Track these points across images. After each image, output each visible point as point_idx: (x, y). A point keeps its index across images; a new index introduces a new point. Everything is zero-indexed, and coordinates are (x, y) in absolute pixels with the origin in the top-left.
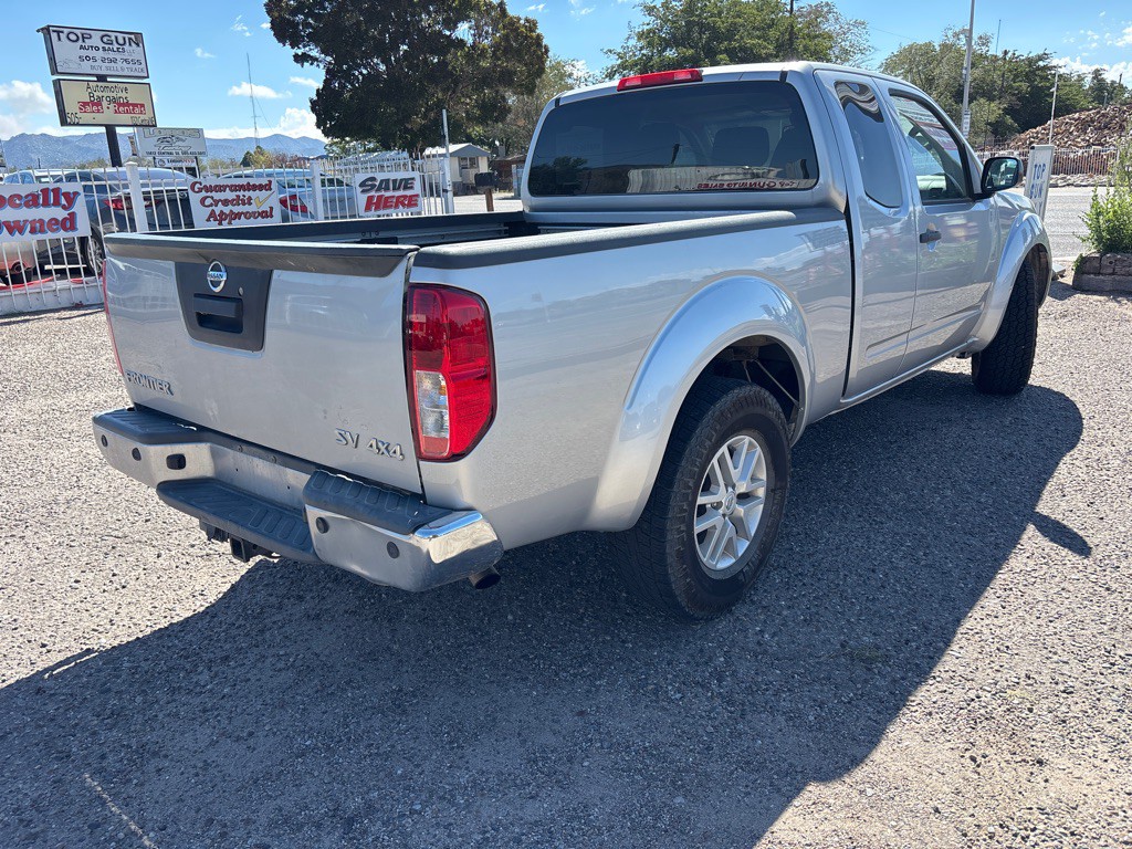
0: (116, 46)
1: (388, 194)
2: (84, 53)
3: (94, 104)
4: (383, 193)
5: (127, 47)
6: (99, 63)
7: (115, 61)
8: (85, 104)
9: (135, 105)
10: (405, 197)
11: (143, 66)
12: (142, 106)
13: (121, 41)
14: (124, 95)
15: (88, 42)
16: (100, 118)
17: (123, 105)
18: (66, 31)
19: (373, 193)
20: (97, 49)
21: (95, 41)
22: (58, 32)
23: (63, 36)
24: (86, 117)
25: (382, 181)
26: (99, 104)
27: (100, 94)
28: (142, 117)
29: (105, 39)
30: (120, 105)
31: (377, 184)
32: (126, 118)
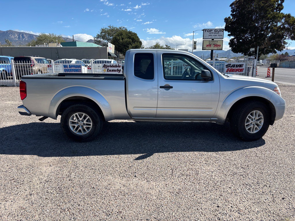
0: (217, 32)
1: (234, 68)
2: (210, 34)
3: (209, 45)
4: (232, 68)
5: (220, 32)
6: (213, 36)
7: (216, 35)
8: (208, 45)
9: (219, 45)
10: (239, 69)
11: (223, 36)
12: (220, 45)
13: (219, 31)
14: (216, 43)
15: (211, 32)
16: (210, 48)
17: (216, 45)
18: (207, 30)
19: (229, 68)
20: (213, 33)
21: (213, 31)
22: (206, 30)
23: (206, 31)
24: (207, 48)
25: (233, 65)
26: (211, 45)
27: (211, 43)
28: (219, 48)
29: (215, 31)
30: (215, 45)
31: (231, 66)
32: (216, 48)
